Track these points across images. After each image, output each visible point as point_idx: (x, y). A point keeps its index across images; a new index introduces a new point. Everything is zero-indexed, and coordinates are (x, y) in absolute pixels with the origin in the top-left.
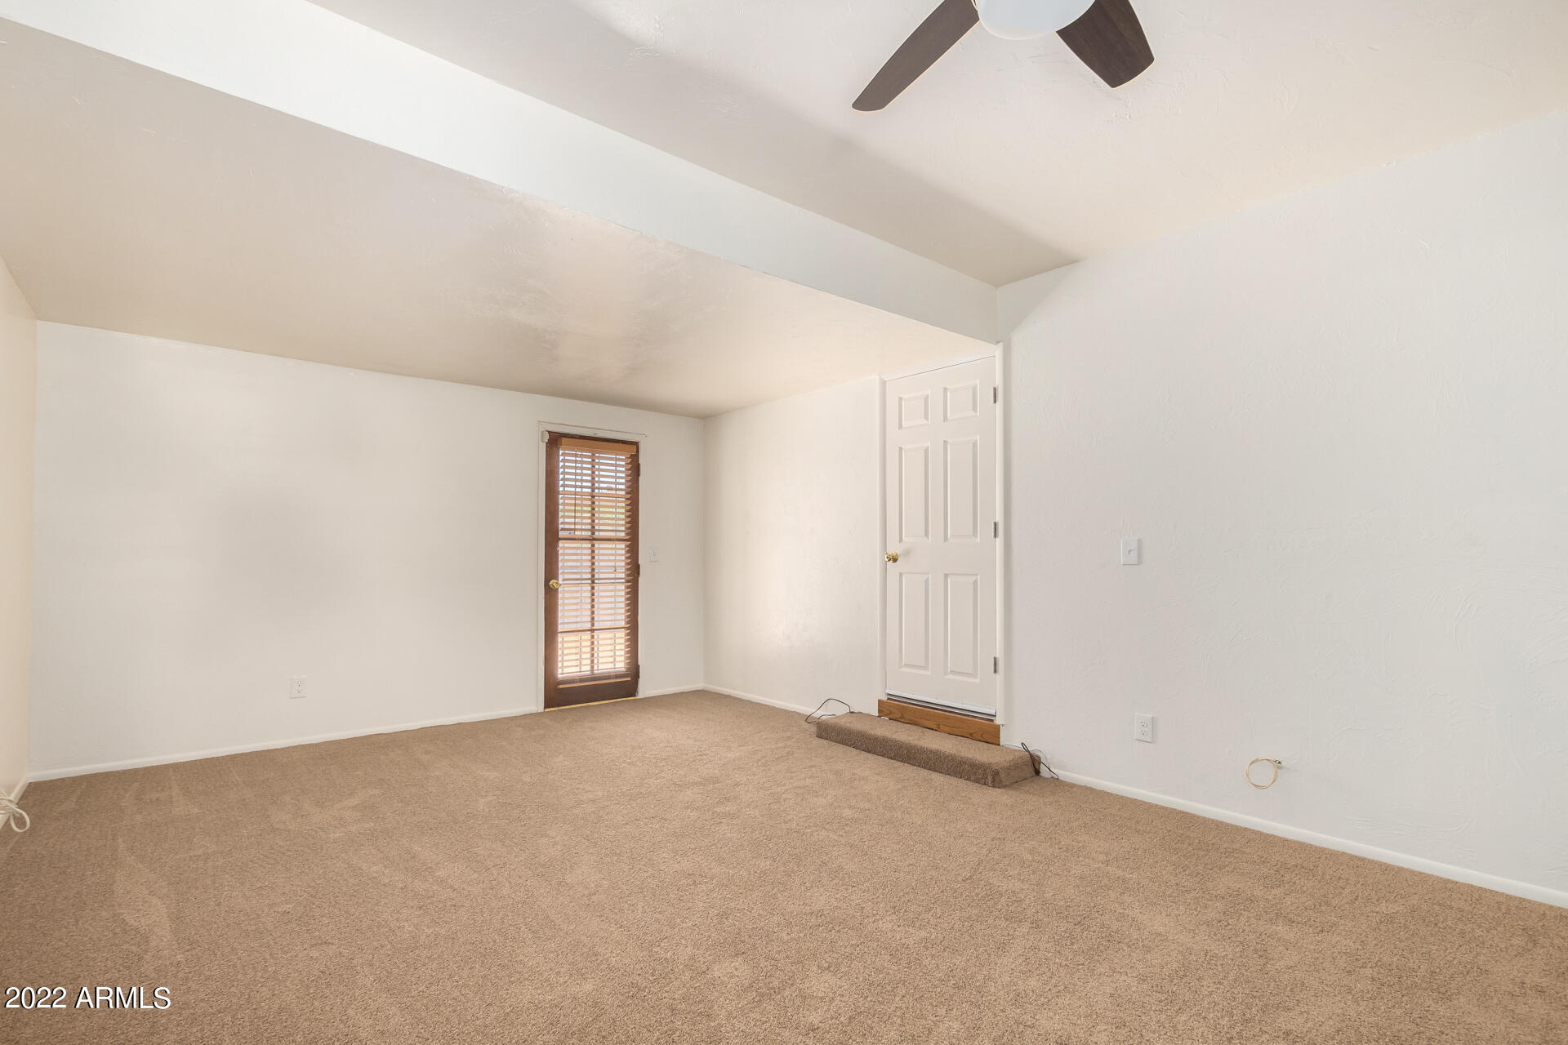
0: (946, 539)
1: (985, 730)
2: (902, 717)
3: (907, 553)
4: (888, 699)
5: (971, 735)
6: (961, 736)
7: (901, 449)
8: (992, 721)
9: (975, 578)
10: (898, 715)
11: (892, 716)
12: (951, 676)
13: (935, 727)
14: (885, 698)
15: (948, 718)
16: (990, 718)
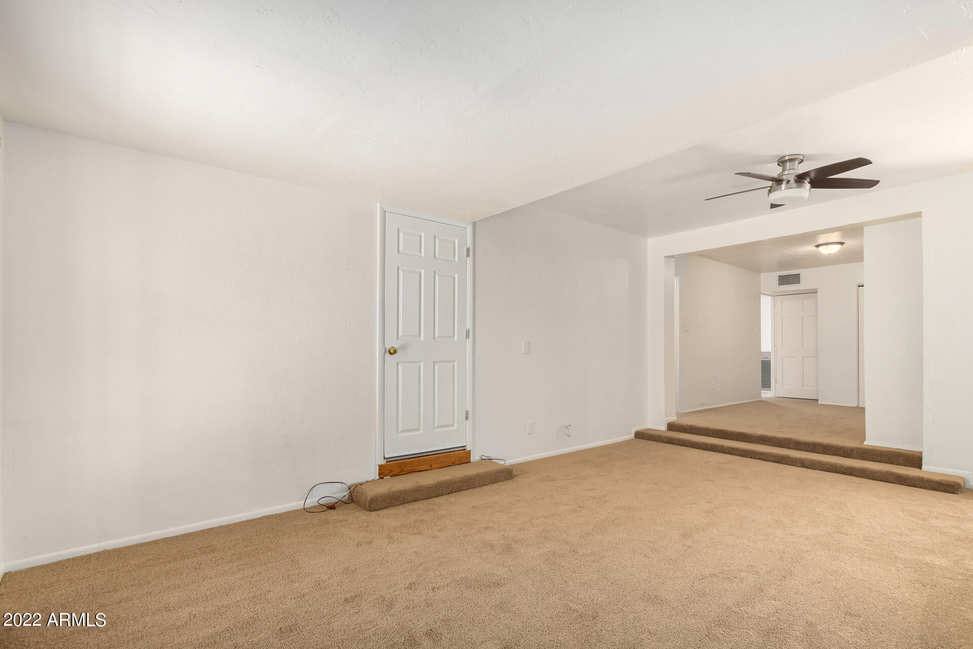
0: (434, 338)
1: (460, 457)
2: (402, 470)
3: (404, 347)
4: (387, 462)
5: (453, 463)
6: (448, 466)
7: (398, 267)
8: (465, 449)
9: (453, 363)
10: (397, 471)
11: (392, 474)
12: (437, 430)
13: (428, 468)
14: (383, 462)
15: (438, 458)
16: (463, 448)
